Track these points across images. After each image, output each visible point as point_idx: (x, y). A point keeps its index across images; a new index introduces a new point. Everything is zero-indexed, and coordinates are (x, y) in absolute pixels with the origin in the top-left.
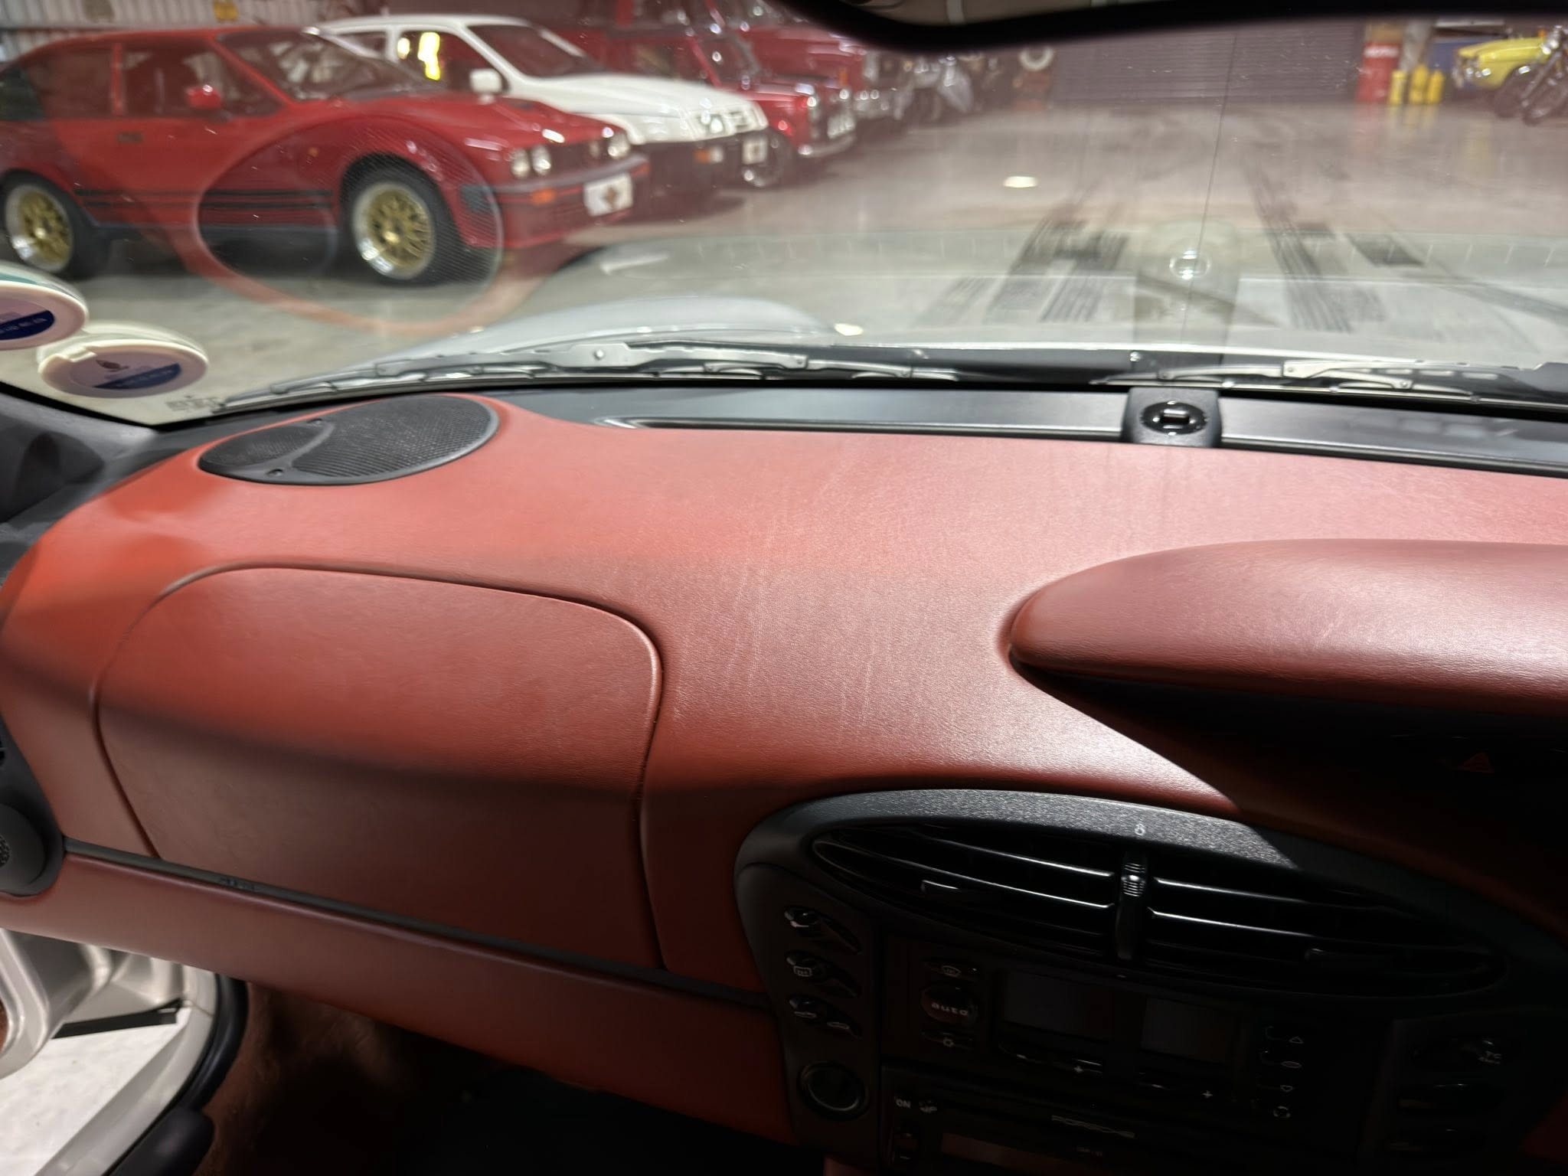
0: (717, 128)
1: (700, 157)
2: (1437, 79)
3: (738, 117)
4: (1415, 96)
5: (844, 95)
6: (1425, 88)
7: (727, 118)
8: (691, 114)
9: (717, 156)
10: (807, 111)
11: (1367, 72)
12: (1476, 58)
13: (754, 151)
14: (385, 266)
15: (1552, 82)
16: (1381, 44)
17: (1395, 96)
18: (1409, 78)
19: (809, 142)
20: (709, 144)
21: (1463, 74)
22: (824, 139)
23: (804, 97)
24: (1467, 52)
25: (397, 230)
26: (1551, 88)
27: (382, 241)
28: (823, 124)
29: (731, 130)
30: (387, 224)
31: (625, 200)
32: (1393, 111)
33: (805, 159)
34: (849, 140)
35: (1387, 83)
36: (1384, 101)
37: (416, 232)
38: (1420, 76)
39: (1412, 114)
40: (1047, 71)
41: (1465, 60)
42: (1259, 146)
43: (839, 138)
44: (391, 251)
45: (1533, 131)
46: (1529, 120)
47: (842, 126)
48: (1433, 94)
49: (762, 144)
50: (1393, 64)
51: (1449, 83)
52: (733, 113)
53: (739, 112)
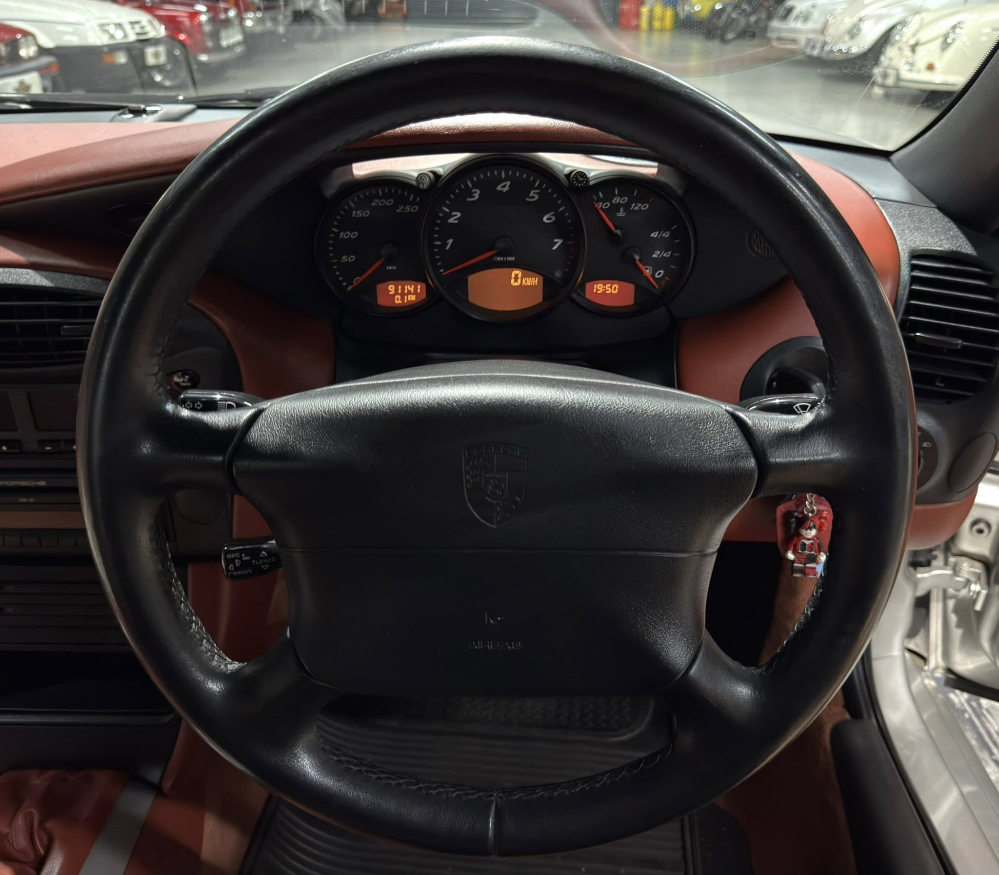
0: (119, 36)
1: (107, 59)
2: (669, 13)
3: (137, 27)
4: (657, 24)
5: (232, 13)
6: (662, 19)
7: (128, 27)
8: (94, 23)
9: (122, 58)
10: (200, 24)
11: (625, 7)
13: (155, 55)
15: (735, 14)
17: (644, 23)
18: (652, 12)
19: (206, 51)
20: (114, 49)
21: (684, 9)
22: (218, 48)
23: (198, 13)
26: (733, 20)
28: (215, 36)
29: (132, 37)
31: (37, 89)
32: (643, 36)
33: (204, 64)
34: (239, 50)
35: (638, 15)
36: (637, 28)
38: (658, 10)
39: (656, 36)
43: (230, 48)
45: (726, 47)
47: (232, 38)
48: (668, 22)
49: (161, 49)
50: (641, 2)
51: (676, 15)
52: (132, 23)
53: (138, 22)
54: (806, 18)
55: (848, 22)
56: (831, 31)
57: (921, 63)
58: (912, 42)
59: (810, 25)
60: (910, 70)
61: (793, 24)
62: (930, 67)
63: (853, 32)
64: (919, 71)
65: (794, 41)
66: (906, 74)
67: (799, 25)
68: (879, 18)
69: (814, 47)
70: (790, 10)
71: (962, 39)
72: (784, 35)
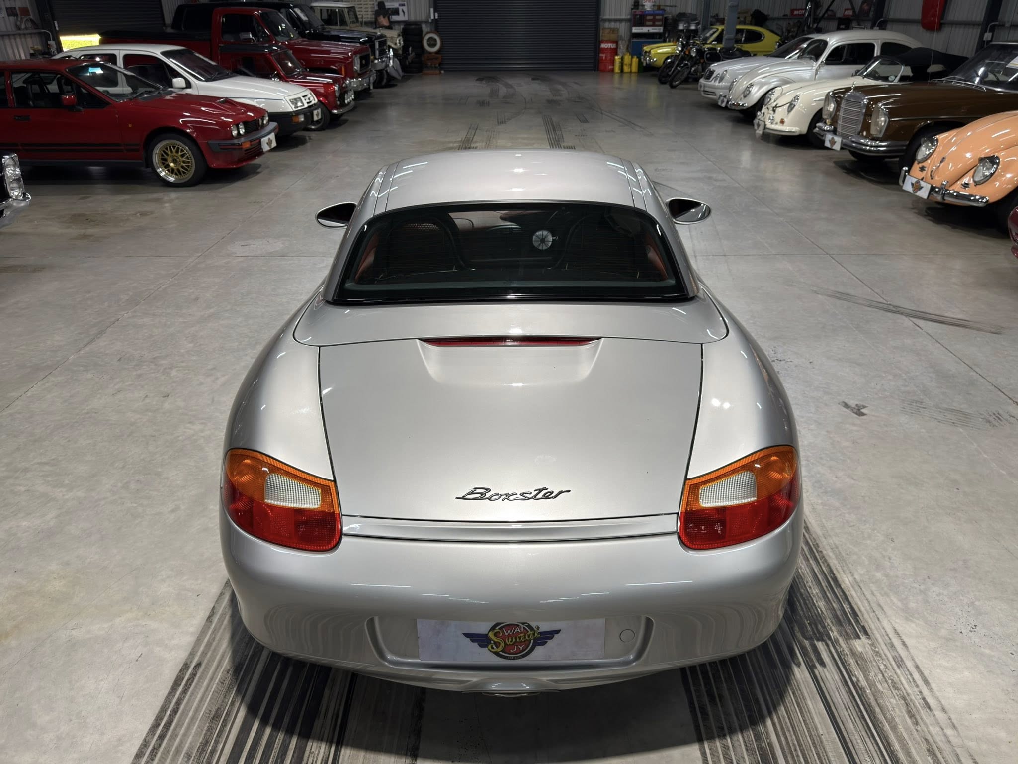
0: (300, 105)
1: (295, 120)
2: (635, 60)
3: (307, 98)
4: (626, 69)
5: (348, 81)
6: (631, 65)
7: (302, 99)
8: (288, 98)
9: (302, 119)
11: (603, 56)
12: (649, 52)
13: (317, 115)
14: (172, 179)
15: (679, 68)
16: (607, 42)
17: (617, 69)
18: (622, 59)
19: (336, 108)
20: (297, 113)
21: (645, 59)
22: (343, 105)
24: (646, 48)
25: (174, 161)
26: (679, 71)
27: (167, 166)
28: (342, 98)
29: (306, 106)
30: (169, 159)
31: (274, 144)
32: (617, 76)
33: (334, 114)
34: (353, 103)
35: (613, 62)
36: (613, 70)
37: (184, 162)
38: (627, 58)
39: (626, 76)
40: (437, 52)
41: (646, 52)
42: (550, 102)
43: (349, 103)
44: (172, 171)
45: (673, 91)
46: (672, 87)
47: (350, 98)
48: (635, 68)
49: (319, 111)
50: (615, 52)
51: (640, 63)
52: (304, 97)
53: (306, 96)
54: (722, 79)
55: (745, 84)
56: (733, 90)
57: (778, 120)
58: (774, 105)
59: (723, 84)
60: (772, 123)
61: (713, 83)
62: (782, 122)
63: (746, 93)
64: (777, 124)
65: (714, 93)
66: (769, 125)
67: (717, 84)
68: (762, 85)
69: (723, 102)
70: (712, 72)
71: (799, 105)
72: (707, 89)
